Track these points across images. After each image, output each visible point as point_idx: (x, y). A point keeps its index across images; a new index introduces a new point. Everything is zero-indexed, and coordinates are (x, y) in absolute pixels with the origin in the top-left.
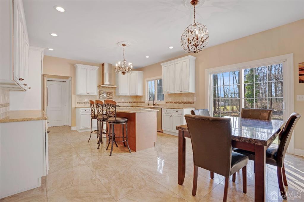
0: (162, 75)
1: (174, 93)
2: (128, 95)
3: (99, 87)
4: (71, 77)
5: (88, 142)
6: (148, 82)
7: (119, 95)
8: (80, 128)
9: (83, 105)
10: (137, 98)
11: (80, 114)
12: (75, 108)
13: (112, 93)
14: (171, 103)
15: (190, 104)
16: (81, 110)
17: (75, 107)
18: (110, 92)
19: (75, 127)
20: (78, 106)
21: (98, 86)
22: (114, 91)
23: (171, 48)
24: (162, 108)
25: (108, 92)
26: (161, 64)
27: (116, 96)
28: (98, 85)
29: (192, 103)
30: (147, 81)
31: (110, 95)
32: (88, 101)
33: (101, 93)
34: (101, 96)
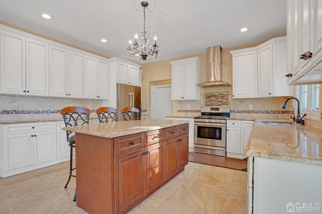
7: (234, 97)
9: (184, 114)
22: (231, 91)
25: (220, 95)
31: (225, 99)
32: (190, 108)
33: (208, 97)
34: (209, 101)
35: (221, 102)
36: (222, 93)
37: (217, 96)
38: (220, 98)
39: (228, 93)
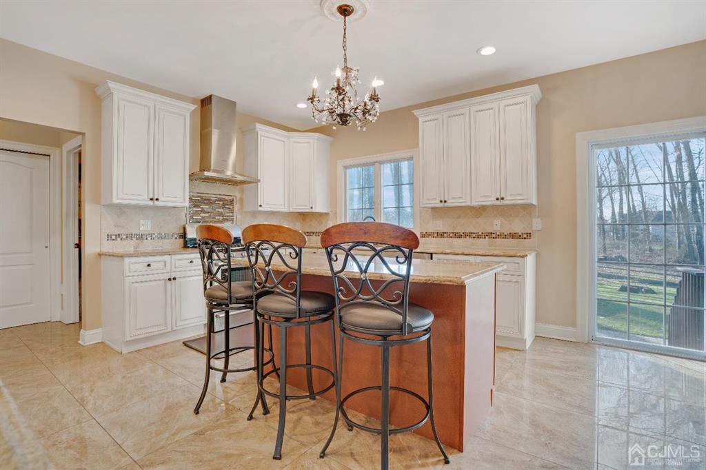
0: (417, 146)
1: (468, 203)
2: (284, 209)
3: (192, 177)
4: (83, 134)
5: (197, 412)
6: (348, 171)
7: (260, 209)
8: (128, 339)
9: (128, 246)
10: (303, 220)
11: (128, 280)
12: (100, 255)
13: (233, 200)
14: (442, 235)
15: (515, 241)
16: (132, 266)
17: (98, 250)
18: (227, 198)
19: (99, 330)
20: (108, 247)
21: (190, 175)
22: (238, 196)
23: (488, 51)
24: (432, 254)
25: (220, 200)
26: (416, 112)
27: (247, 212)
28: (190, 170)
29: (525, 236)
30: (346, 168)
31: (227, 211)
32: (149, 229)
33: (195, 202)
34: (197, 212)
35: (221, 214)
36: (224, 197)
37: (214, 203)
38: (220, 207)
39: (233, 197)
